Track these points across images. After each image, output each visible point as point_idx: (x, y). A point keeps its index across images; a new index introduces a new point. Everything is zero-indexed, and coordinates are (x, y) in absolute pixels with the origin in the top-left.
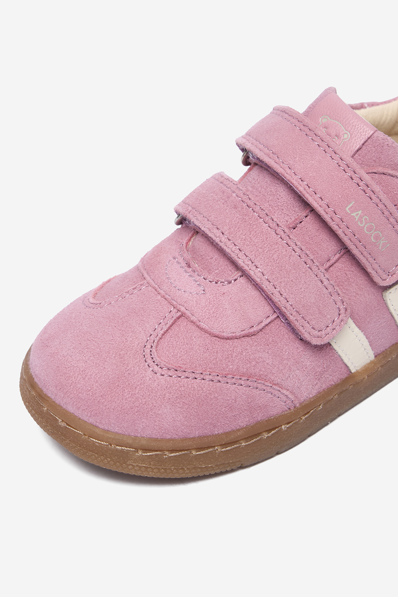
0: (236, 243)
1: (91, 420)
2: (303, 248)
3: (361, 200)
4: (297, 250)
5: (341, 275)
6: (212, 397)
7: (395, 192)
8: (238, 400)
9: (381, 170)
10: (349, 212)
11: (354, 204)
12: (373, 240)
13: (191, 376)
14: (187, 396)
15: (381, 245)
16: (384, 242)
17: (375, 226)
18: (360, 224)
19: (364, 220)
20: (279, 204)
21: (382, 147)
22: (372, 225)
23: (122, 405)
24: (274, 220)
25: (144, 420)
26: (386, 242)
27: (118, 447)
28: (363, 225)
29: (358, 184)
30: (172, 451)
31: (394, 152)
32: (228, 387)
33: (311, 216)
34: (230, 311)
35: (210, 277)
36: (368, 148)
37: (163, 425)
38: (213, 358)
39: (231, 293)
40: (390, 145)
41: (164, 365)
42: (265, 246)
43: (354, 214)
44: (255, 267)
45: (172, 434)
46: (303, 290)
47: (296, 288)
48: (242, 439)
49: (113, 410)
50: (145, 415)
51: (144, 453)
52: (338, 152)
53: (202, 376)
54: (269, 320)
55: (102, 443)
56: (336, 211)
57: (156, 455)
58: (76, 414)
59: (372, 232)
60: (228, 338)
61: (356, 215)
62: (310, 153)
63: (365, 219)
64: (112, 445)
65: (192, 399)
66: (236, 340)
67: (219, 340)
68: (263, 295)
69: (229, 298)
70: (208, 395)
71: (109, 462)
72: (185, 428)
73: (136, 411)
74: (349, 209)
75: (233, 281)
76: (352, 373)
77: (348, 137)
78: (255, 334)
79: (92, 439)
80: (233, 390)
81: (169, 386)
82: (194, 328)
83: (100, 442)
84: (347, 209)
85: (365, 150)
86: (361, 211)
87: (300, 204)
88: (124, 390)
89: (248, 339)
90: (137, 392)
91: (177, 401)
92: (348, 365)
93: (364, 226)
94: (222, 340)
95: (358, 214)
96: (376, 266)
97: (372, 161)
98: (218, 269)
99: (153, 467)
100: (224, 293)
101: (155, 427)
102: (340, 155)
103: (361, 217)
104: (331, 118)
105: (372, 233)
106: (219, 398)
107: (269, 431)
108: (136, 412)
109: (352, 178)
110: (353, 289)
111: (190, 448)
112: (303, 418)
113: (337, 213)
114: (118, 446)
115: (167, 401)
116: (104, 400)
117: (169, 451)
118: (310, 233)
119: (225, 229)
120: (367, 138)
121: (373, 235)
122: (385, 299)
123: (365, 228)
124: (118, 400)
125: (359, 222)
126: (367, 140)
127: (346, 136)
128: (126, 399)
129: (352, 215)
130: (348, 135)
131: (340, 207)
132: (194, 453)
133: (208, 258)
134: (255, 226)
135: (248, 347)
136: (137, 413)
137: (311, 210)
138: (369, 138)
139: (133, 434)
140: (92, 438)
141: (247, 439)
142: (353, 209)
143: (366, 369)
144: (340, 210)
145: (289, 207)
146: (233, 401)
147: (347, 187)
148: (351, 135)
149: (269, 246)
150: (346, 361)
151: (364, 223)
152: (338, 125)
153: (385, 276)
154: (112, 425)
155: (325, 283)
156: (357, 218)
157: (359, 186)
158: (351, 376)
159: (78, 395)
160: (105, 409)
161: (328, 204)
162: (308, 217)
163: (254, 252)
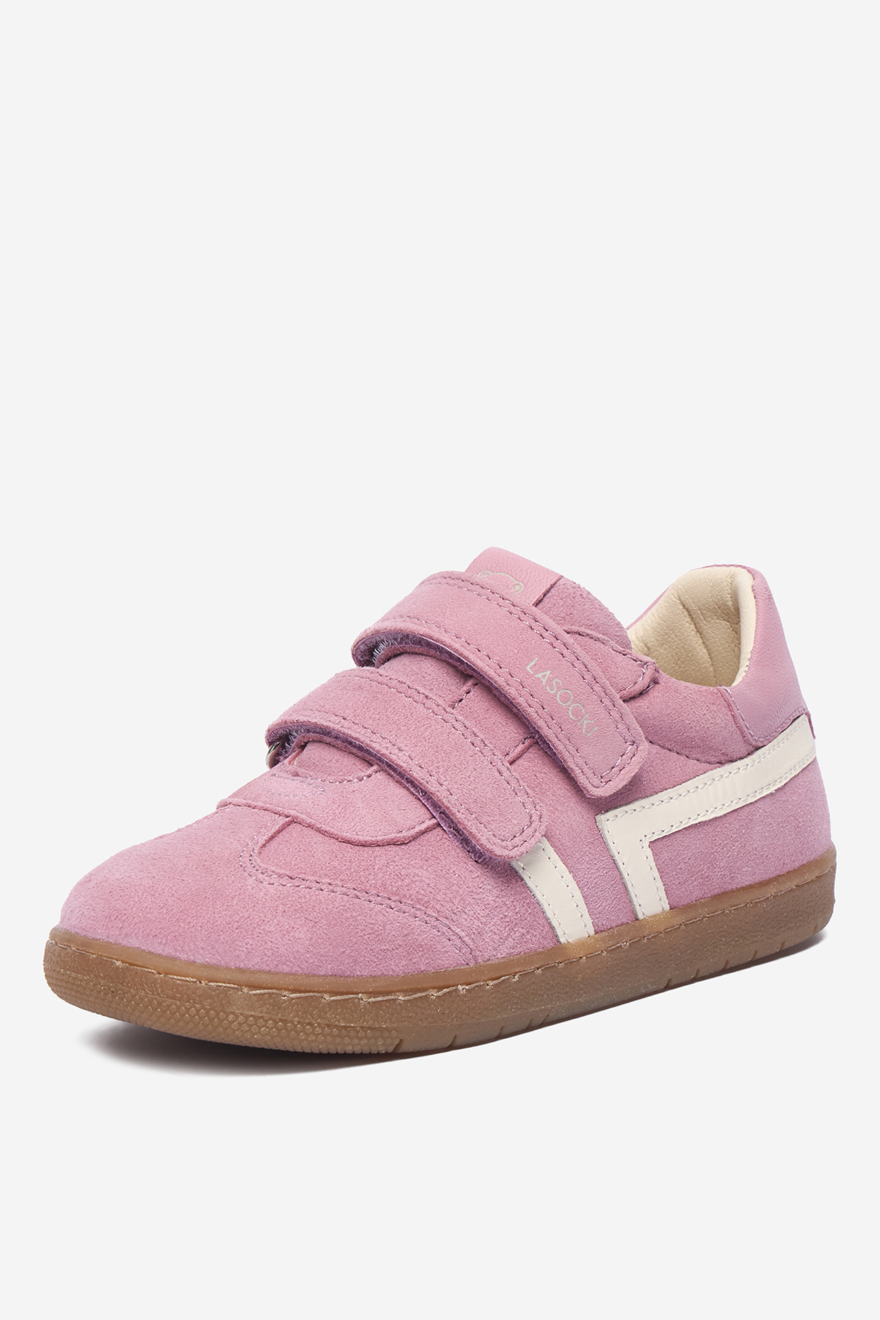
0: (366, 726)
1: (168, 951)
2: (467, 724)
3: (548, 656)
4: (458, 725)
5: (529, 776)
6: (349, 915)
7: (599, 661)
8: (387, 927)
9: (575, 628)
10: (532, 672)
11: (538, 661)
12: (571, 717)
13: (314, 885)
14: (311, 910)
15: (585, 726)
16: (589, 721)
17: (573, 695)
18: (549, 690)
19: (554, 685)
20: (426, 683)
21: (574, 598)
22: (567, 693)
23: (213, 920)
24: (420, 692)
25: (248, 940)
26: (593, 722)
27: (212, 984)
28: (554, 692)
29: (541, 636)
30: (294, 991)
31: (591, 607)
32: (372, 906)
33: (475, 692)
34: (365, 811)
35: (331, 778)
36: (552, 600)
37: (277, 948)
38: (345, 867)
39: (365, 790)
40: (585, 596)
41: (273, 872)
42: (410, 723)
43: (539, 676)
44: (397, 751)
45: (291, 965)
46: (472, 779)
47: (461, 776)
48: (399, 991)
49: (201, 927)
50: (250, 933)
51: (252, 990)
52: (506, 596)
53: (331, 887)
54: (423, 827)
55: (187, 979)
56: (512, 672)
57: (269, 993)
58: (142, 948)
59: (568, 704)
60: (364, 845)
61: (544, 676)
62: (467, 603)
63: (556, 683)
64: (202, 982)
65: (318, 914)
66: (378, 848)
67: (352, 846)
68: (412, 789)
69: (362, 796)
70: (342, 912)
71: (198, 1011)
72: (311, 957)
73: (235, 927)
74: (531, 668)
75: (365, 778)
76: (560, 944)
77: (521, 588)
78: (406, 842)
79: (171, 976)
80: (380, 912)
81: (282, 896)
82: (312, 832)
83: (184, 978)
84: (528, 668)
85: (548, 603)
86: (549, 672)
87: (458, 681)
88: (215, 902)
89: (394, 848)
90: (235, 903)
91: (297, 916)
92: (555, 924)
93: (556, 694)
94: (356, 847)
95: (545, 675)
96: (581, 762)
97: (560, 618)
98: (341, 771)
99: (266, 1016)
100: (354, 791)
101: (266, 951)
102: (511, 600)
103: (550, 680)
104: (493, 572)
105: (570, 706)
106: (359, 918)
107: (440, 988)
108: (237, 929)
109: (531, 627)
110: (549, 801)
111: (321, 989)
112: (491, 983)
113: (513, 675)
114: (212, 982)
115: (280, 914)
116: (186, 916)
117: (289, 990)
118: (475, 715)
119: (348, 713)
120: (549, 586)
121: (570, 708)
122: (600, 827)
123: (558, 696)
124: (207, 914)
125: (548, 687)
126: (550, 590)
127: (517, 588)
128: (219, 913)
129: (536, 676)
130: (521, 586)
131: (518, 666)
132: (327, 997)
133: (325, 762)
134: (392, 702)
135: (396, 859)
136: (237, 931)
137: (475, 683)
138: (552, 587)
139: (232, 964)
140: (170, 974)
141: (406, 992)
142: (539, 668)
143: (582, 944)
144: (517, 670)
145: (441, 686)
146: (381, 928)
147: (525, 639)
148: (526, 585)
149: (416, 722)
150: (549, 914)
151: (555, 689)
152: (504, 576)
153: (596, 781)
154: (201, 952)
155: (504, 774)
156: (544, 681)
157: (543, 638)
158: (558, 947)
159: (145, 916)
160: (189, 928)
161: (500, 663)
162: (471, 693)
163: (394, 732)
